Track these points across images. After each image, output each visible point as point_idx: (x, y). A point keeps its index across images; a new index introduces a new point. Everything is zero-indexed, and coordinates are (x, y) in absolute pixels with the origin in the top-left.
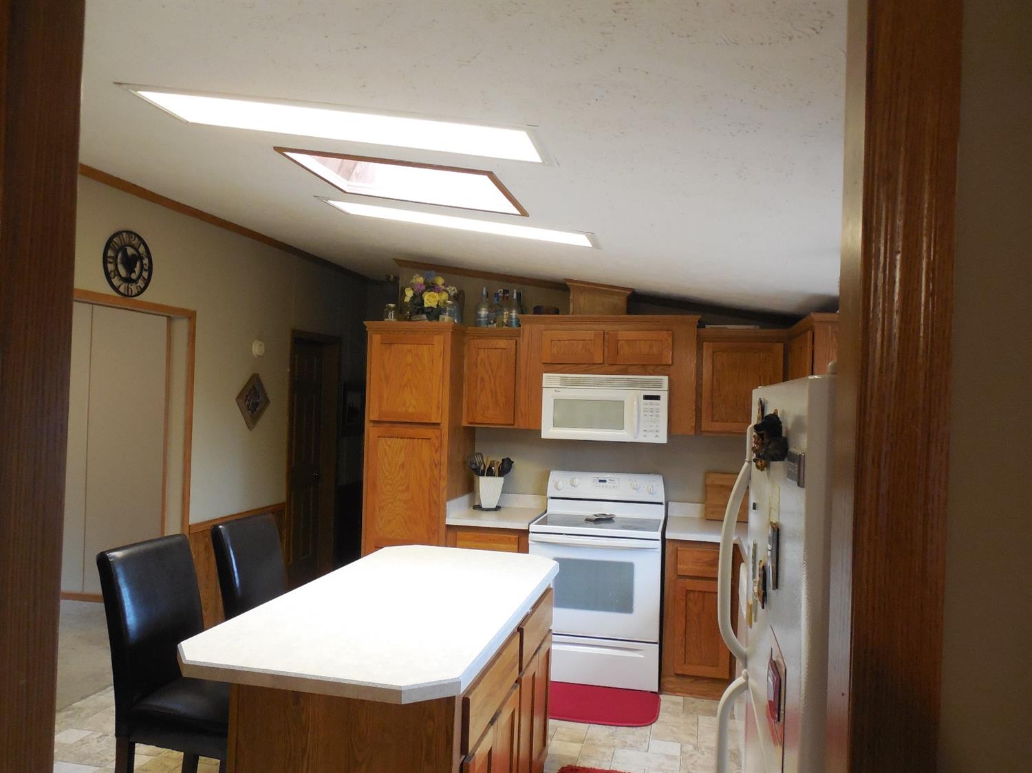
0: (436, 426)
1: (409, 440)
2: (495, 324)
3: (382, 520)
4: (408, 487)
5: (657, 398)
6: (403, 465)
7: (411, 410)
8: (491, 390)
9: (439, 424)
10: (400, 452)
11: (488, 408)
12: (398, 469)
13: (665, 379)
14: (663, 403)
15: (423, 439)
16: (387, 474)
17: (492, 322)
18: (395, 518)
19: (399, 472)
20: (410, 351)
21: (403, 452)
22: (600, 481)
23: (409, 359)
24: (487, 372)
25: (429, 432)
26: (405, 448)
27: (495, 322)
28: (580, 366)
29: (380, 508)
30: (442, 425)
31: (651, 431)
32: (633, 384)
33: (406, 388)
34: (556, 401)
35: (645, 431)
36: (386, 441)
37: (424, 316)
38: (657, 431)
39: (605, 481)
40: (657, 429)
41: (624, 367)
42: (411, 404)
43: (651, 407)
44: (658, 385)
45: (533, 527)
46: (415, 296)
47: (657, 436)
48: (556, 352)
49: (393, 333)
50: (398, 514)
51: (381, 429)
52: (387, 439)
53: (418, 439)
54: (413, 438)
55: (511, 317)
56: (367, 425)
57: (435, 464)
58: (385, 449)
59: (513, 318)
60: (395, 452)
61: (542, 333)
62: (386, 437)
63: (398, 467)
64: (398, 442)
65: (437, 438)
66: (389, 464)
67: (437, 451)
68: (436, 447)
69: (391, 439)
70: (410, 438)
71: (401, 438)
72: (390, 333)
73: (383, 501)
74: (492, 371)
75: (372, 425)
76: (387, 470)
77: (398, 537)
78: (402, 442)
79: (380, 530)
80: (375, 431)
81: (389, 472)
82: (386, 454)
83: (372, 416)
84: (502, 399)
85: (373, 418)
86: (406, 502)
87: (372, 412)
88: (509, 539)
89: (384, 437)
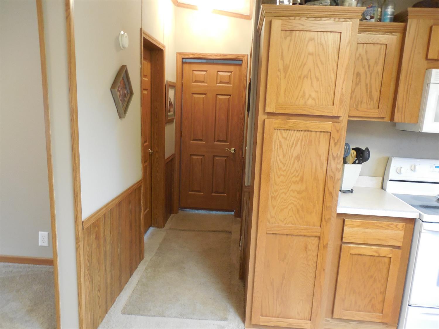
0: (335, 120)
1: (306, 133)
2: (373, 20)
3: (274, 208)
4: (302, 179)
6: (298, 158)
7: (310, 102)
8: (367, 85)
9: (338, 117)
10: (296, 145)
11: (362, 102)
12: (292, 161)
15: (321, 132)
16: (281, 165)
17: (368, 17)
18: (287, 208)
19: (294, 164)
20: (313, 39)
21: (299, 145)
22: (437, 167)
23: (311, 48)
24: (364, 67)
25: (327, 125)
26: (302, 140)
27: (372, 18)
29: (272, 197)
30: (341, 119)
33: (305, 79)
36: (281, 134)
42: (310, 96)
49: (293, 18)
50: (290, 204)
51: (276, 122)
52: (283, 131)
53: (316, 132)
54: (311, 131)
55: (386, 14)
56: (261, 117)
57: (333, 156)
58: (280, 142)
59: (388, 15)
60: (291, 144)
61: (431, 28)
62: (282, 129)
63: (293, 159)
64: (295, 134)
65: (338, 131)
66: (284, 156)
67: (336, 144)
68: (336, 141)
69: (288, 131)
70: (308, 131)
71: (298, 130)
72: (290, 19)
73: (276, 192)
74: (369, 66)
75: (266, 117)
76: (281, 162)
77: (290, 225)
78: (298, 134)
79: (272, 217)
80: (271, 124)
81: (283, 163)
82: (281, 146)
83: (266, 108)
84: (376, 95)
85: (268, 110)
86: (299, 193)
87: (267, 104)
88: (396, 226)
89: (280, 129)
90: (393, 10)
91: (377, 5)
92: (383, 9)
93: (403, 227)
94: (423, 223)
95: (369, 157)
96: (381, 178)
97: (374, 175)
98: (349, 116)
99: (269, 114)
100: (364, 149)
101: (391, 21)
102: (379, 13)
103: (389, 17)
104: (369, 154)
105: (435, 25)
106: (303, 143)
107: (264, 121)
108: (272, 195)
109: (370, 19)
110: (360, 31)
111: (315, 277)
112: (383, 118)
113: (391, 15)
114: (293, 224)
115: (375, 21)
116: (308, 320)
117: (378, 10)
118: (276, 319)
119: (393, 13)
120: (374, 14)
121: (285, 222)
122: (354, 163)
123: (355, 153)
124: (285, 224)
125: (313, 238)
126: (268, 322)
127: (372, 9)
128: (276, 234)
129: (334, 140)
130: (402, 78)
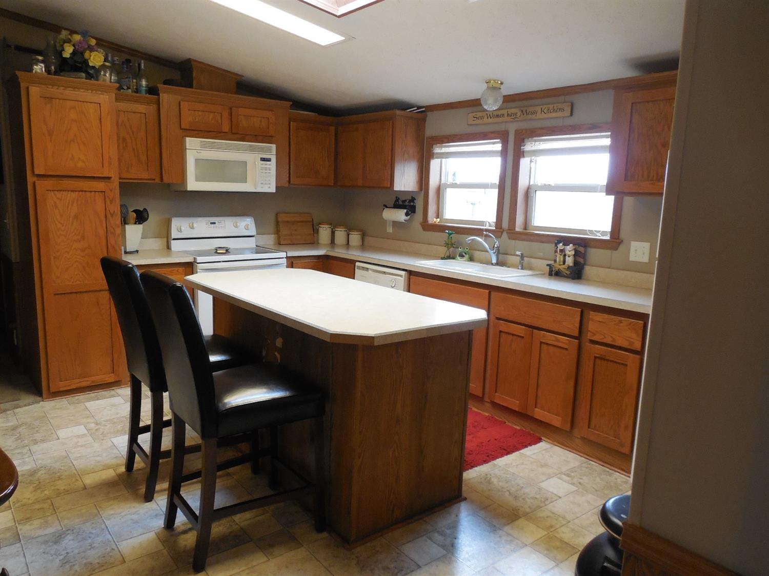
0: (107, 180)
1: (81, 193)
2: (130, 91)
3: (58, 268)
4: (83, 238)
5: (269, 160)
6: (76, 217)
7: (80, 164)
8: (134, 149)
9: (109, 178)
10: (72, 205)
11: (132, 165)
12: (71, 220)
13: (274, 146)
14: (273, 164)
15: (95, 191)
16: (59, 225)
17: (125, 87)
18: (72, 266)
19: (72, 223)
20: (74, 108)
21: (75, 204)
22: (211, 223)
23: (73, 115)
24: (128, 133)
25: (101, 185)
26: (78, 200)
27: (128, 88)
28: (210, 133)
29: (55, 258)
30: (112, 179)
31: (266, 184)
32: (252, 149)
33: (72, 143)
34: (197, 160)
35: (262, 183)
36: (55, 194)
37: (84, 75)
38: (270, 184)
39: (215, 223)
40: (269, 182)
41: (243, 135)
42: (79, 158)
43: (266, 166)
44: (270, 150)
45: (199, 259)
46: (74, 53)
47: (269, 187)
48: (192, 120)
49: (51, 87)
50: (75, 262)
51: (49, 183)
52: (56, 192)
53: (91, 191)
54: (85, 191)
55: (141, 86)
56: (30, 179)
57: (111, 214)
58: (55, 203)
59: (143, 87)
60: (67, 204)
61: (180, 103)
62: (55, 190)
63: (71, 219)
64: (69, 195)
65: (111, 191)
66: (61, 216)
67: (111, 202)
68: (111, 199)
69: (62, 192)
70: (82, 191)
71: (72, 191)
72: (48, 87)
73: (58, 252)
74: (133, 132)
75: (35, 179)
76: (59, 222)
77: (78, 282)
78: (73, 195)
79: (57, 278)
80: (42, 185)
81: (61, 224)
82: (56, 207)
83: (35, 170)
84: (143, 158)
85: (37, 172)
86: (83, 250)
87: (35, 166)
88: (178, 271)
89: (53, 191)
90: (147, 83)
91: (131, 76)
92: (138, 81)
93: (183, 271)
94: (198, 265)
95: (148, 216)
96: (165, 239)
97: (159, 236)
98: (120, 178)
99: (38, 176)
100: (142, 210)
101: (146, 94)
102: (135, 84)
103: (144, 88)
104: (148, 214)
105: (182, 101)
106: (79, 203)
107: (34, 183)
108: (54, 255)
109: (127, 89)
110: (117, 100)
111: (112, 330)
112: (154, 179)
113: (146, 87)
114: (80, 281)
115: (132, 92)
116: (112, 373)
117: (133, 81)
118: (78, 381)
119: (147, 86)
120: (130, 85)
121: (72, 281)
122: (135, 223)
123: (135, 215)
124: (73, 282)
125: (103, 292)
126: (69, 385)
127: (127, 80)
128: (64, 293)
129: (109, 198)
130: (164, 143)
